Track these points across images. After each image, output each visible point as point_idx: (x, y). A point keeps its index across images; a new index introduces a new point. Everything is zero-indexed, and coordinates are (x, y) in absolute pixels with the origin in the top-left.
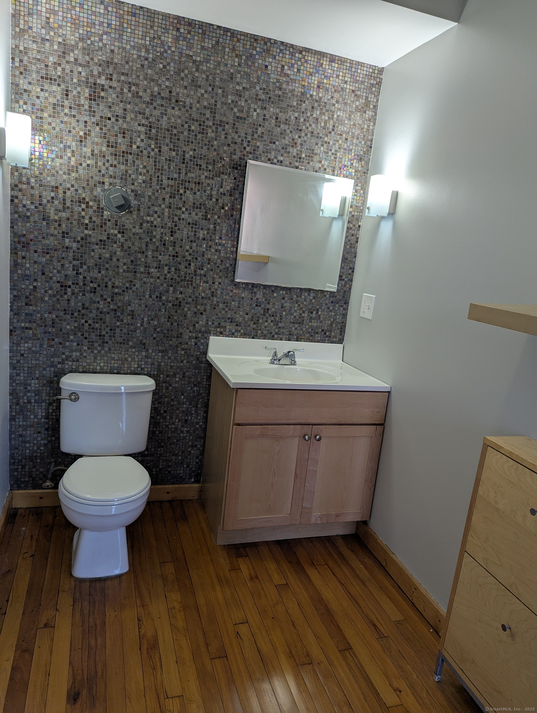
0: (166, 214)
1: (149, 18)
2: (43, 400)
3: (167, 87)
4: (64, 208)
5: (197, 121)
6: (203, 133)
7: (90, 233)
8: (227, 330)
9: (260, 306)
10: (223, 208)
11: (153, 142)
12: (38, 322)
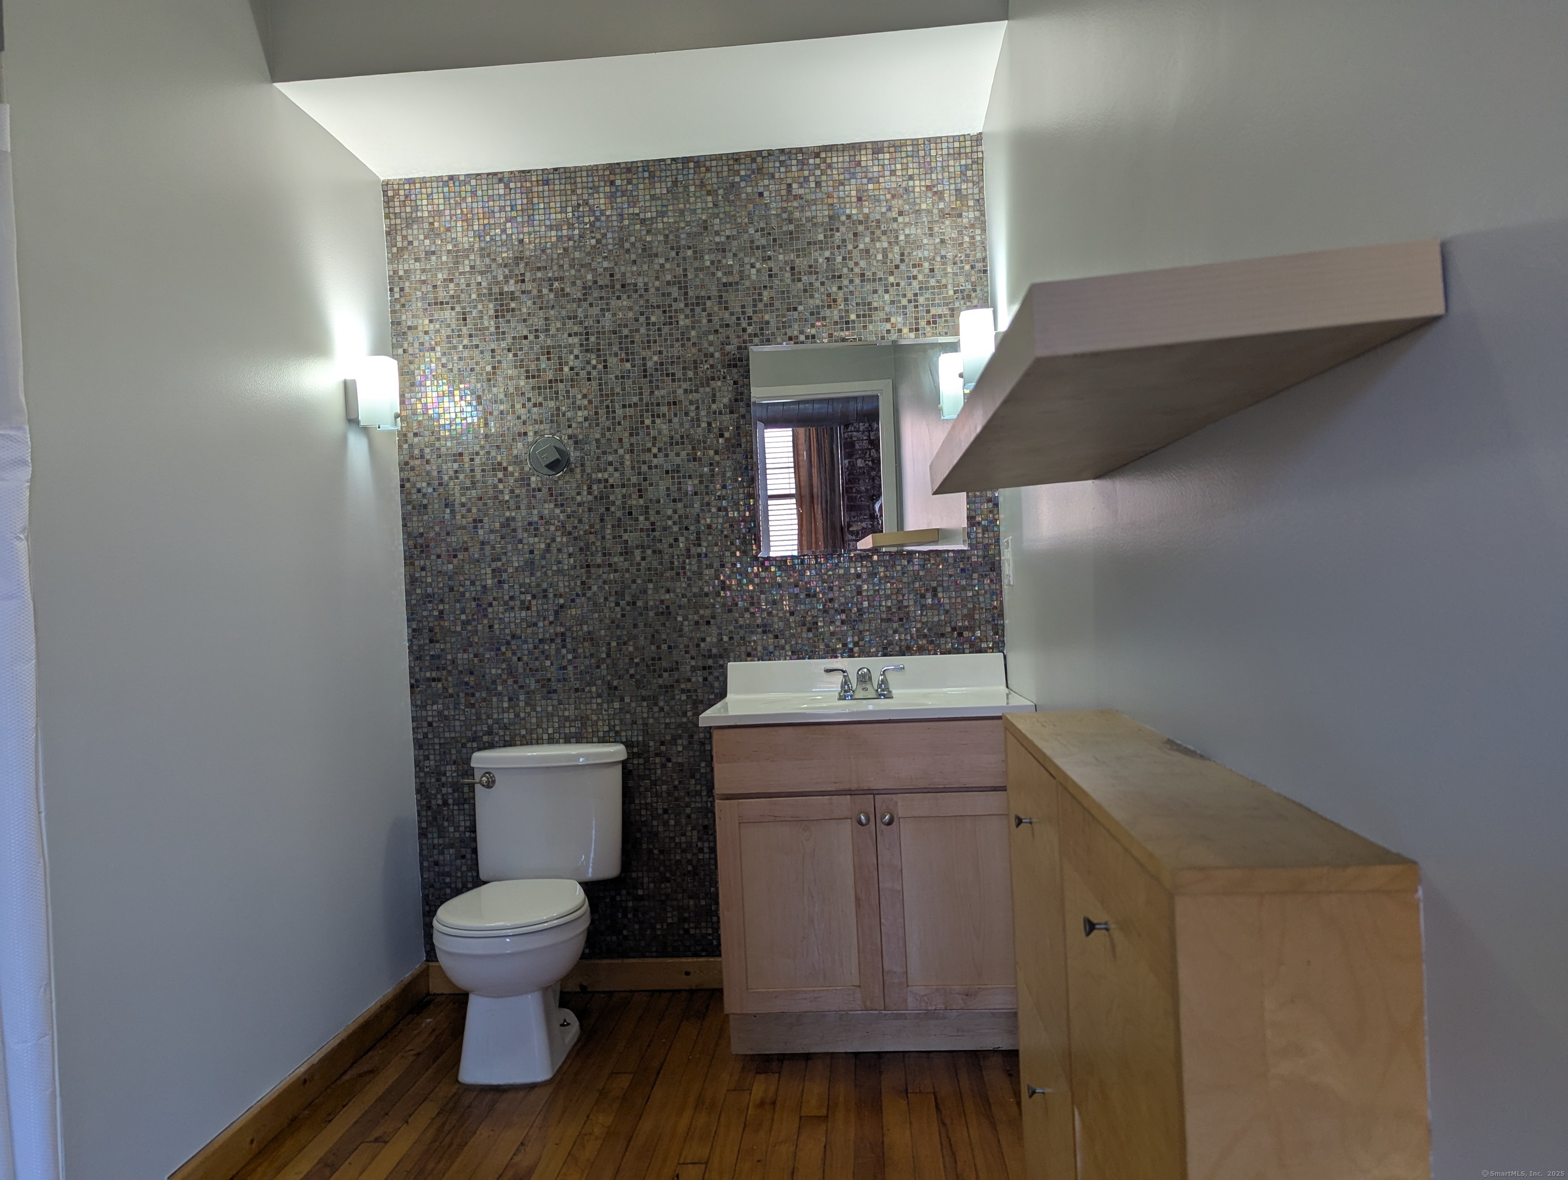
0: (628, 463)
1: (569, 181)
2: (465, 800)
3: (605, 269)
4: (473, 483)
5: (658, 307)
6: (671, 323)
7: (513, 514)
8: (759, 648)
10: (722, 436)
11: (593, 356)
12: (450, 668)
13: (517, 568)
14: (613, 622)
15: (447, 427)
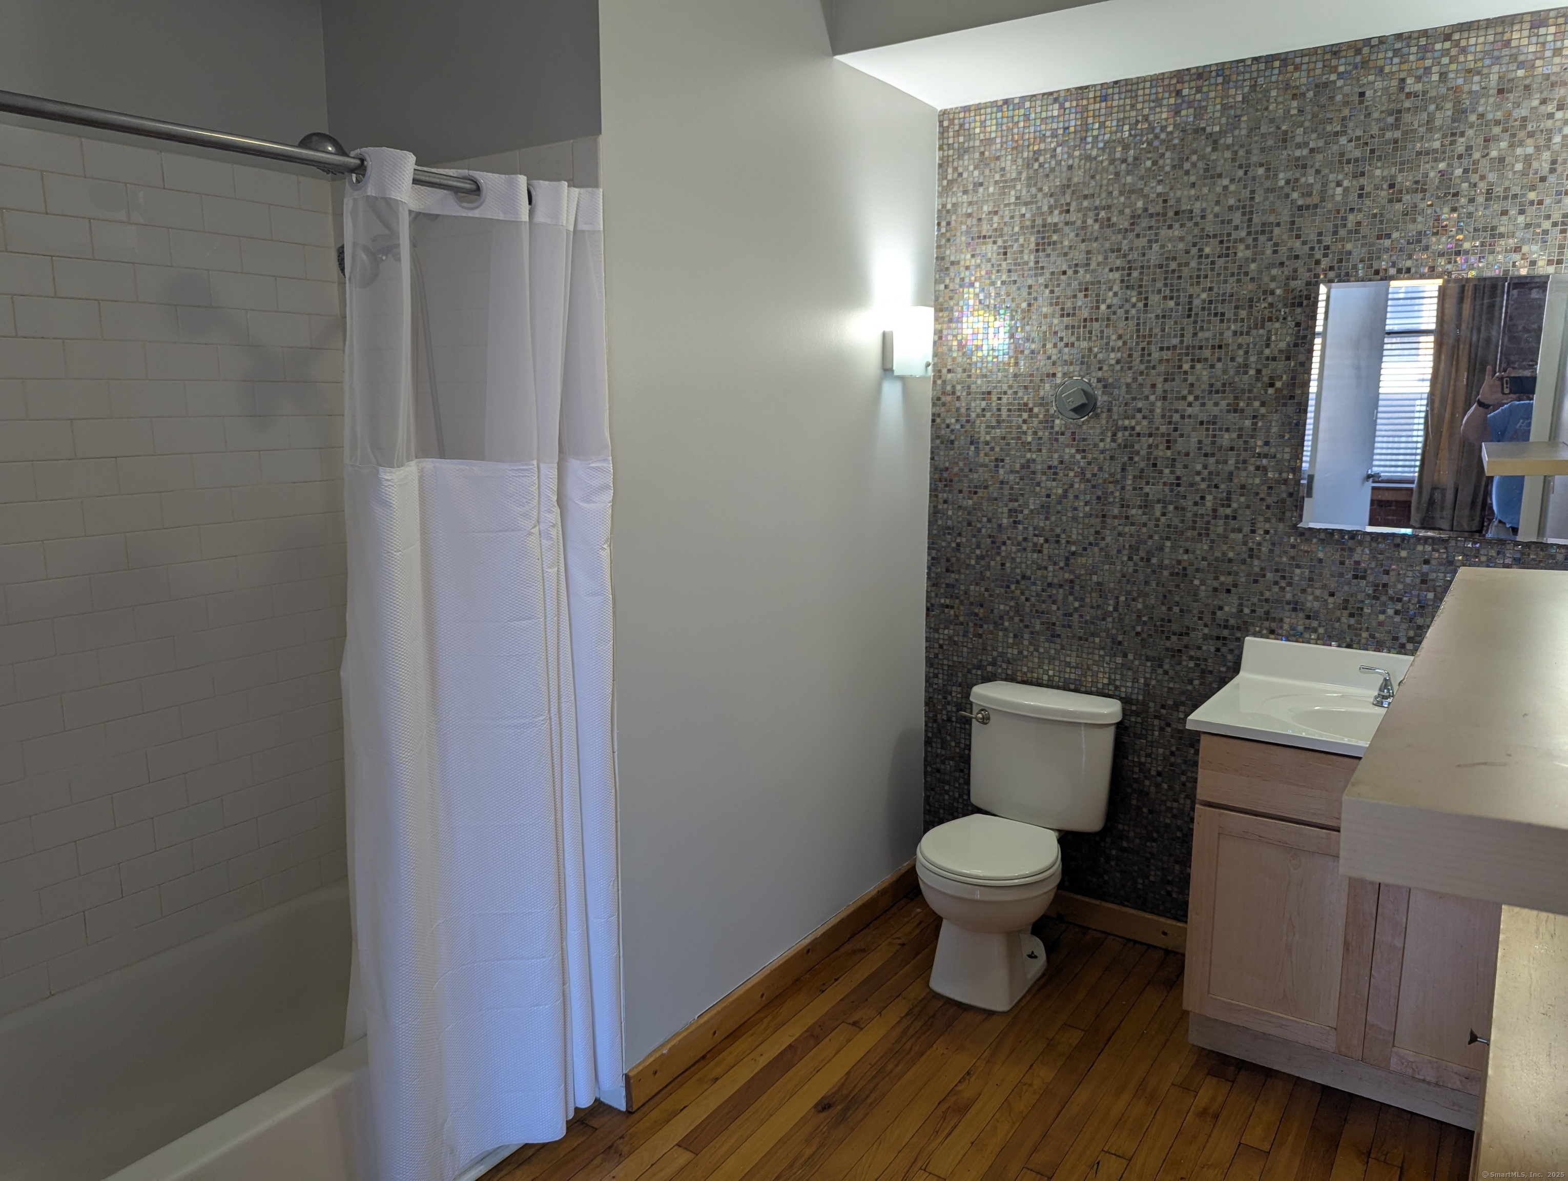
0: (1158, 411)
1: (1129, 94)
3: (1159, 195)
4: (998, 422)
5: (1215, 236)
6: (1227, 255)
7: (1034, 456)
8: (1286, 627)
9: (1364, 578)
10: (1272, 385)
11: (1134, 293)
13: (1032, 511)
14: (1124, 576)
15: (979, 365)
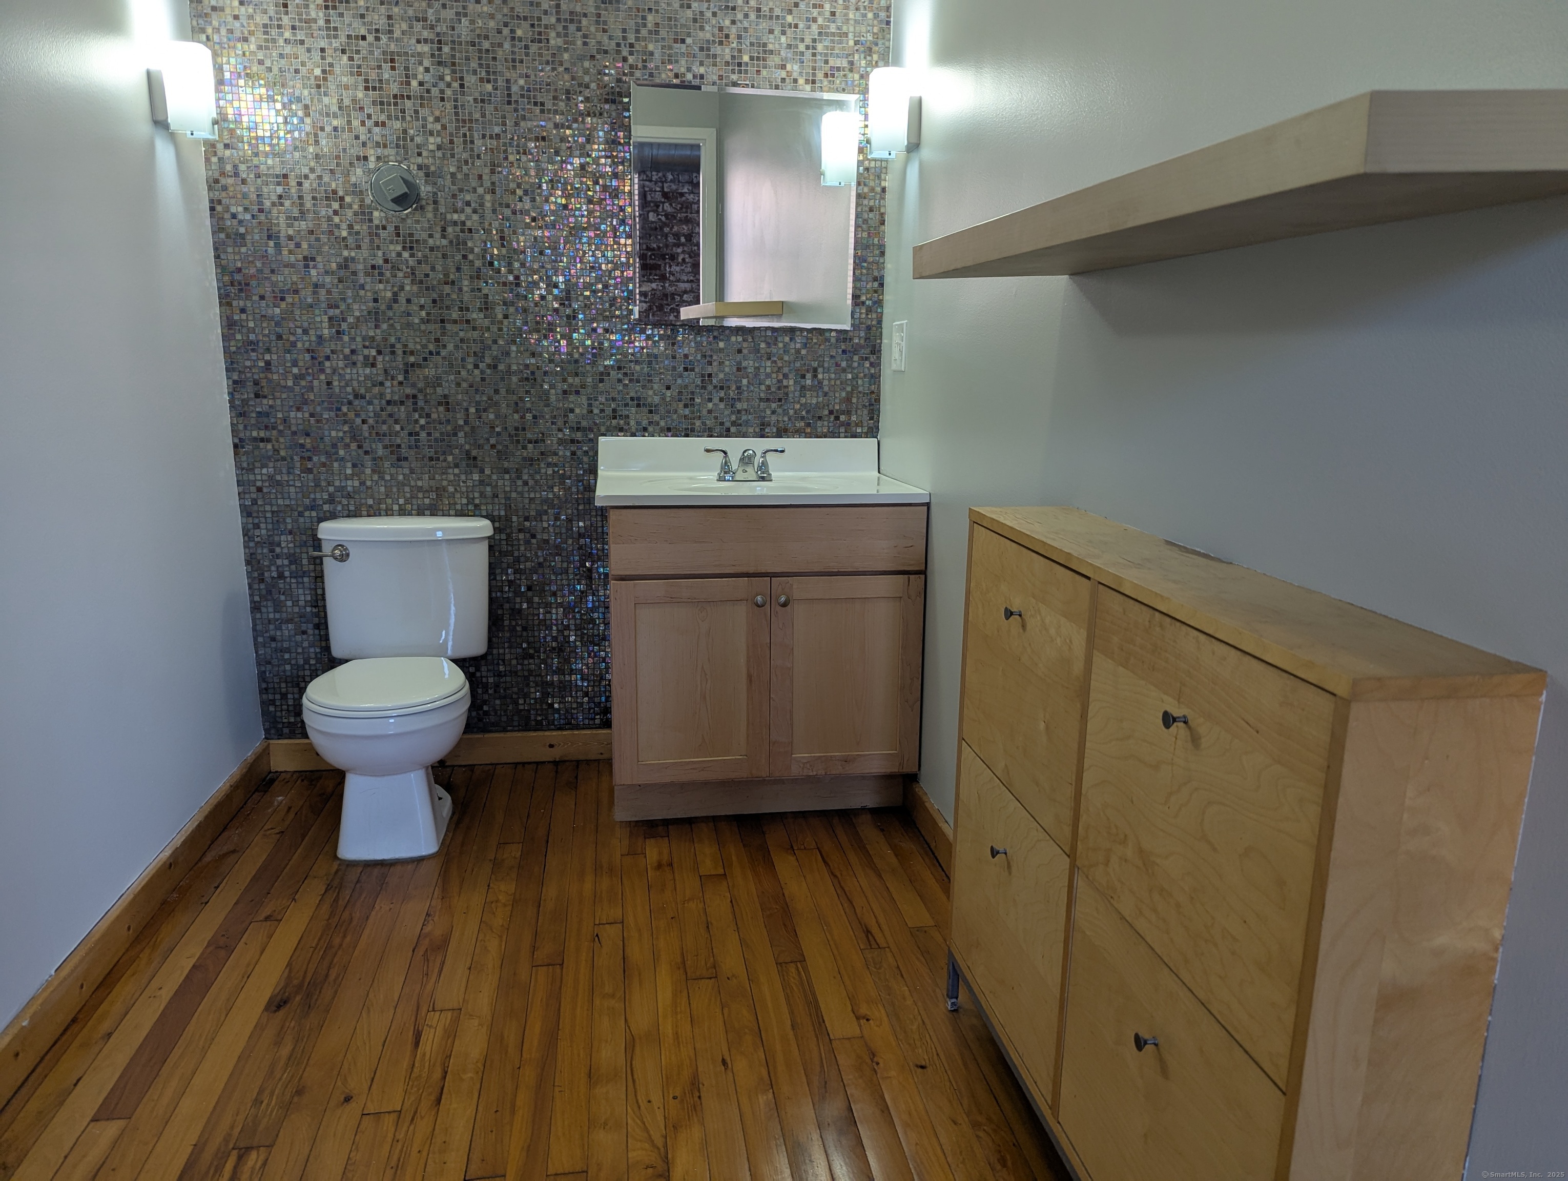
0: (488, 205)
2: (304, 572)
4: (302, 212)
5: (525, 18)
6: (540, 41)
7: (353, 254)
8: (632, 423)
9: (693, 370)
11: (447, 71)
12: (281, 428)
13: (358, 318)
14: (471, 386)
15: (267, 141)
